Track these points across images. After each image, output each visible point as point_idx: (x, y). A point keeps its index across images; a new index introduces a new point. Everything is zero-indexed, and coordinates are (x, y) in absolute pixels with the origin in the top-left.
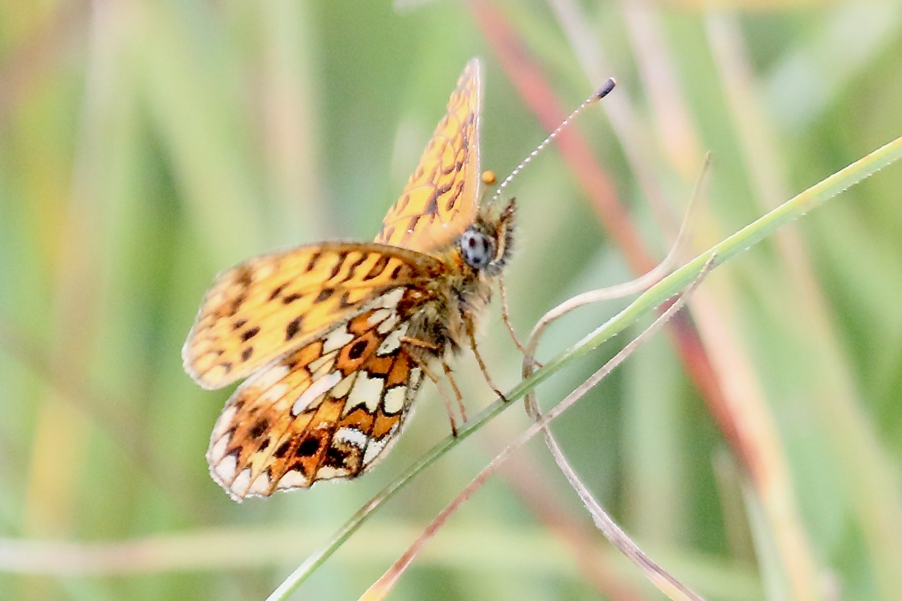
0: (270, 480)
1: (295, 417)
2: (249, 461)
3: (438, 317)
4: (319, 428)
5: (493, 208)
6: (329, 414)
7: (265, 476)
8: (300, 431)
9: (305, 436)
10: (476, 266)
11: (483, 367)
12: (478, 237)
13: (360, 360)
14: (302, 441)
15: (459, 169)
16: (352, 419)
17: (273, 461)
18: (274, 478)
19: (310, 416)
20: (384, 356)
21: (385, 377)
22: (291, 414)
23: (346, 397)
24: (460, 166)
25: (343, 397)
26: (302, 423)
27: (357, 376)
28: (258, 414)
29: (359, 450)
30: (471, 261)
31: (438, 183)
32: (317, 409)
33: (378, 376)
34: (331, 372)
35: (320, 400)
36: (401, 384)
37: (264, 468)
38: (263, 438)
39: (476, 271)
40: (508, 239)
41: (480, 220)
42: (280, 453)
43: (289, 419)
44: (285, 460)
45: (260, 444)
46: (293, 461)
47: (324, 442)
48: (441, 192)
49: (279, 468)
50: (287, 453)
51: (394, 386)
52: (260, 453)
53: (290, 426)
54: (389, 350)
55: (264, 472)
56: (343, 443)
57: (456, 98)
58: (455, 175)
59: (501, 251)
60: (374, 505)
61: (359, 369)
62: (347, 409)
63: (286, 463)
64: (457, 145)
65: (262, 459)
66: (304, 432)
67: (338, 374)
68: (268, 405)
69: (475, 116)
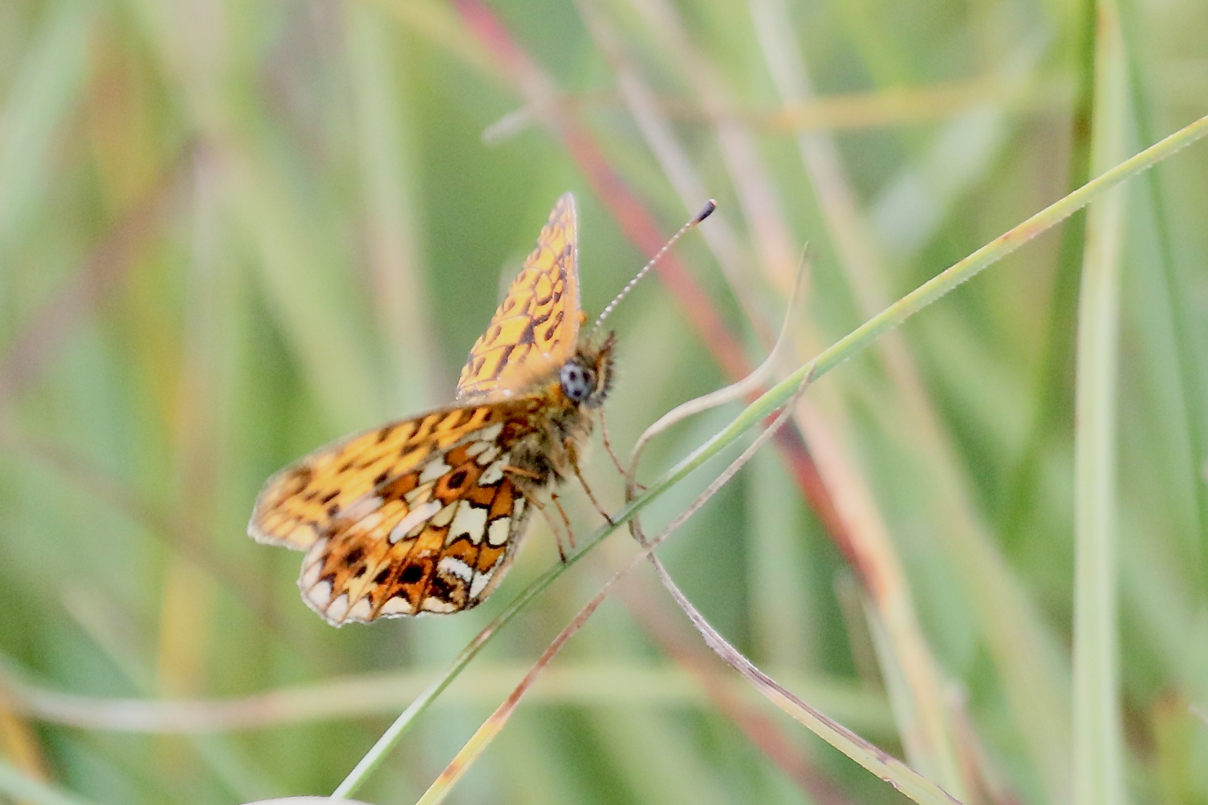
0: (372, 606)
1: (392, 545)
2: (345, 587)
3: (539, 448)
4: (421, 556)
5: (593, 340)
6: (429, 543)
7: (366, 602)
8: (401, 558)
9: (407, 564)
10: (577, 399)
11: (588, 492)
12: (578, 371)
13: (461, 490)
14: (404, 568)
15: (557, 300)
16: (456, 548)
17: (373, 588)
18: (376, 604)
19: (409, 545)
20: (486, 486)
21: (488, 508)
22: (389, 542)
23: (448, 527)
24: (558, 297)
25: (445, 526)
26: (402, 550)
27: (458, 506)
28: (352, 542)
29: (465, 583)
30: (571, 394)
31: (534, 313)
32: (417, 537)
33: (482, 506)
34: (430, 501)
35: (420, 528)
36: (505, 516)
37: (363, 594)
38: (359, 564)
39: (576, 404)
40: (609, 373)
41: (579, 354)
42: (380, 579)
43: (387, 546)
44: (385, 586)
45: (356, 571)
46: (396, 588)
47: (428, 570)
48: (537, 323)
49: (381, 594)
50: (388, 580)
51: (498, 518)
52: (356, 579)
53: (387, 553)
54: (491, 481)
55: (363, 598)
56: (448, 574)
57: (549, 231)
58: (553, 306)
59: (601, 384)
60: (486, 636)
61: (460, 498)
62: (450, 539)
63: (388, 589)
64: (555, 276)
65: (360, 586)
66: (405, 560)
67: (437, 504)
68: (363, 534)
69: (572, 248)
